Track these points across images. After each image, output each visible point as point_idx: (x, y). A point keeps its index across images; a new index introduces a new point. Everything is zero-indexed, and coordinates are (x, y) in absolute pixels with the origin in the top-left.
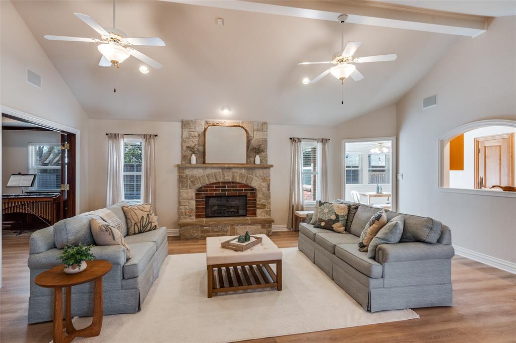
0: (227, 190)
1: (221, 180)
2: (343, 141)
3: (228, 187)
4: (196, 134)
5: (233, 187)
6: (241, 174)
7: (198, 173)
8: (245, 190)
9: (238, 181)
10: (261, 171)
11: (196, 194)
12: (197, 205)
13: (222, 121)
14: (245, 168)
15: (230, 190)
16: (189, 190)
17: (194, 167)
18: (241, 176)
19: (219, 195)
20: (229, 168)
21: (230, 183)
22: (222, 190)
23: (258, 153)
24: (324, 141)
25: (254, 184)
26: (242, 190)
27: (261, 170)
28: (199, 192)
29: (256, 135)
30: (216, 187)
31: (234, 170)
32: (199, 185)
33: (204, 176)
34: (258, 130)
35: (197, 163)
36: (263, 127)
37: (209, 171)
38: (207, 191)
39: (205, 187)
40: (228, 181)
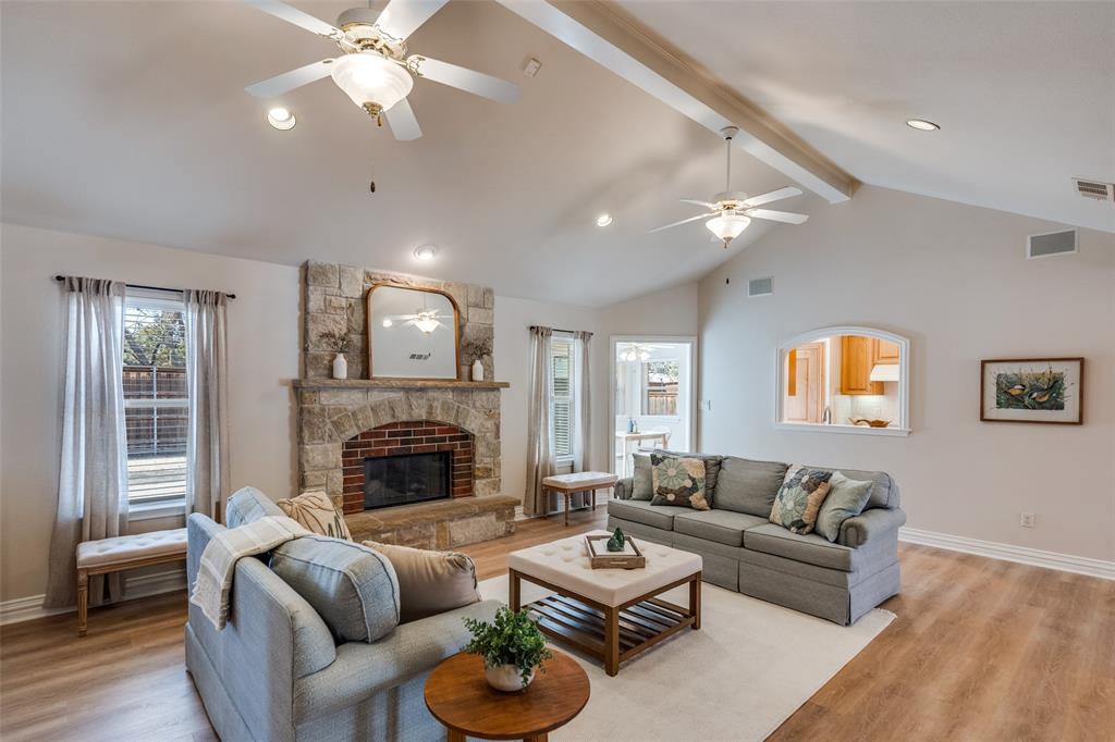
0: (413, 441)
1: (404, 418)
2: (613, 338)
3: (415, 433)
4: (344, 303)
5: (426, 432)
6: (444, 403)
7: (351, 400)
8: (451, 439)
9: (439, 418)
10: (484, 395)
11: (345, 455)
12: (345, 481)
13: (405, 276)
14: (454, 389)
15: (420, 441)
16: (329, 446)
17: (342, 388)
18: (446, 407)
19: (396, 453)
20: (422, 389)
21: (419, 423)
22: (403, 442)
23: (480, 357)
24: (586, 336)
25: (472, 424)
26: (444, 440)
27: (484, 394)
28: (350, 448)
29: (474, 315)
30: (391, 434)
31: (431, 394)
32: (354, 432)
33: (356, 408)
34: (477, 306)
35: (348, 378)
36: (485, 299)
37: (376, 397)
38: (369, 445)
39: (364, 435)
40: (418, 419)
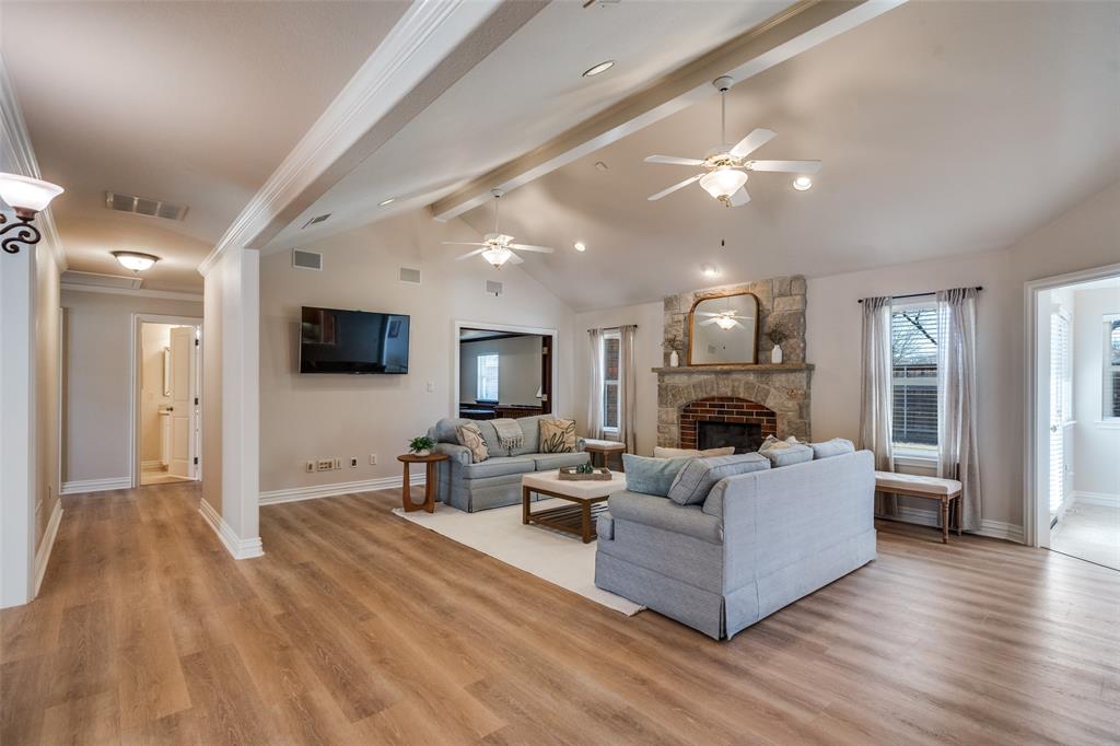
0: (728, 413)
1: (715, 394)
2: (1028, 287)
3: (728, 406)
4: (681, 317)
5: (736, 407)
6: (747, 383)
7: (680, 380)
8: (757, 414)
9: (741, 396)
10: (783, 377)
11: (683, 416)
12: (682, 434)
13: (717, 290)
14: (754, 371)
15: (732, 413)
16: (670, 409)
17: (675, 372)
18: (749, 387)
19: (715, 420)
20: (728, 372)
21: (731, 399)
22: (719, 412)
23: (778, 341)
25: (770, 403)
26: (751, 414)
27: (784, 375)
28: (686, 412)
29: (778, 304)
30: (711, 406)
31: (735, 376)
32: (683, 402)
33: (690, 386)
34: (781, 295)
35: (679, 365)
36: (796, 285)
37: (696, 378)
38: (696, 411)
39: (694, 405)
40: (724, 395)
